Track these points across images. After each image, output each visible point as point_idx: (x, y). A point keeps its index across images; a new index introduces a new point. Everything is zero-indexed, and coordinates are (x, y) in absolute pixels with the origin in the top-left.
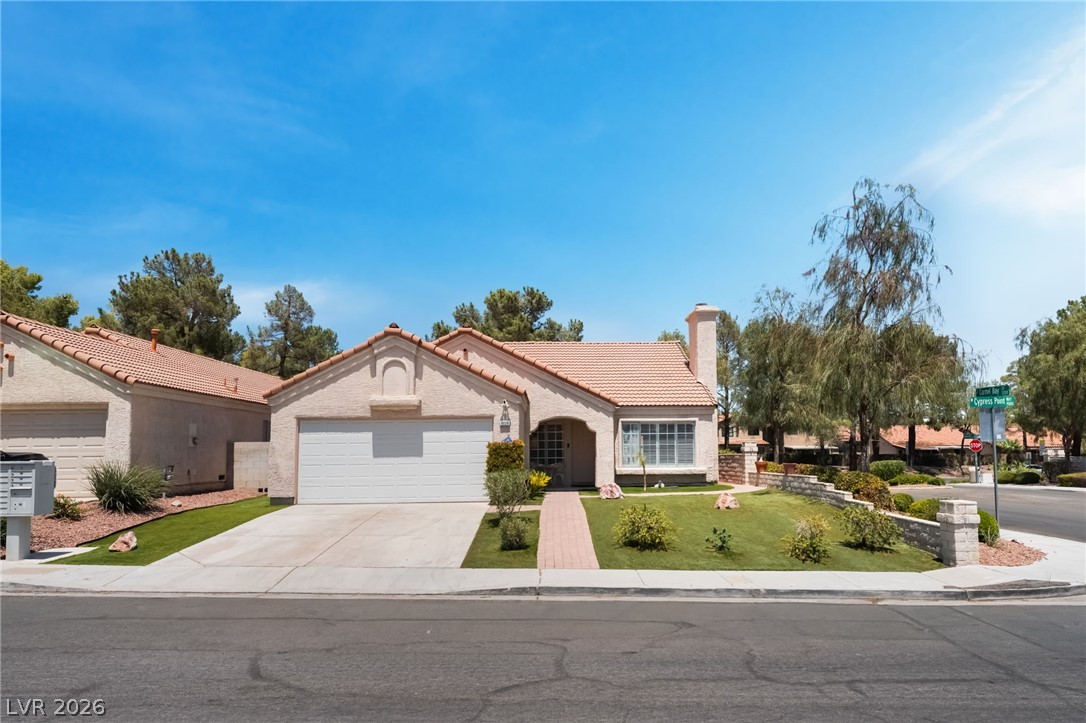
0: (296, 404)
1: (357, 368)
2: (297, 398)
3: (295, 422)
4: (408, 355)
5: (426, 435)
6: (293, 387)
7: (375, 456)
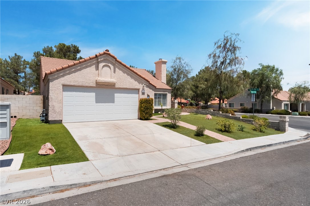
0: (62, 79)
1: (90, 66)
2: (63, 76)
3: (62, 87)
4: (112, 63)
5: (116, 95)
6: (62, 71)
7: (96, 102)
